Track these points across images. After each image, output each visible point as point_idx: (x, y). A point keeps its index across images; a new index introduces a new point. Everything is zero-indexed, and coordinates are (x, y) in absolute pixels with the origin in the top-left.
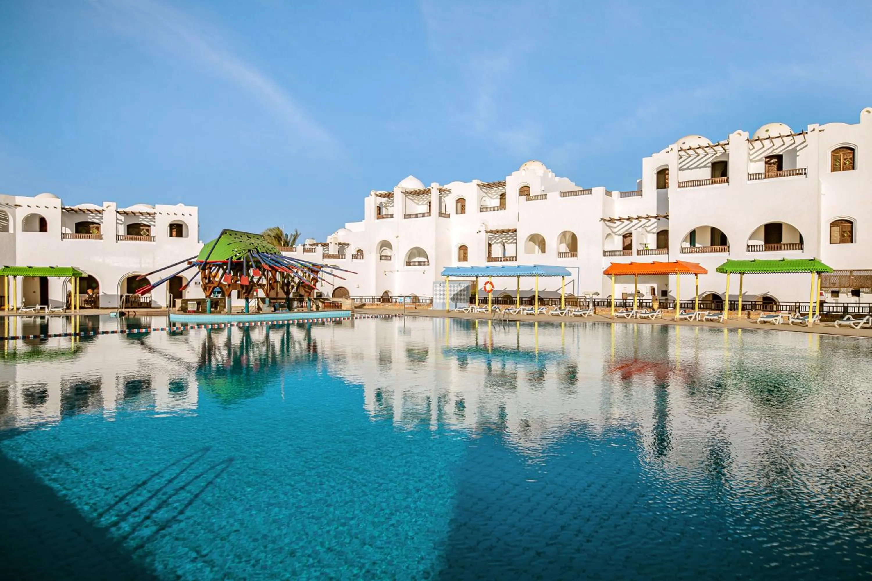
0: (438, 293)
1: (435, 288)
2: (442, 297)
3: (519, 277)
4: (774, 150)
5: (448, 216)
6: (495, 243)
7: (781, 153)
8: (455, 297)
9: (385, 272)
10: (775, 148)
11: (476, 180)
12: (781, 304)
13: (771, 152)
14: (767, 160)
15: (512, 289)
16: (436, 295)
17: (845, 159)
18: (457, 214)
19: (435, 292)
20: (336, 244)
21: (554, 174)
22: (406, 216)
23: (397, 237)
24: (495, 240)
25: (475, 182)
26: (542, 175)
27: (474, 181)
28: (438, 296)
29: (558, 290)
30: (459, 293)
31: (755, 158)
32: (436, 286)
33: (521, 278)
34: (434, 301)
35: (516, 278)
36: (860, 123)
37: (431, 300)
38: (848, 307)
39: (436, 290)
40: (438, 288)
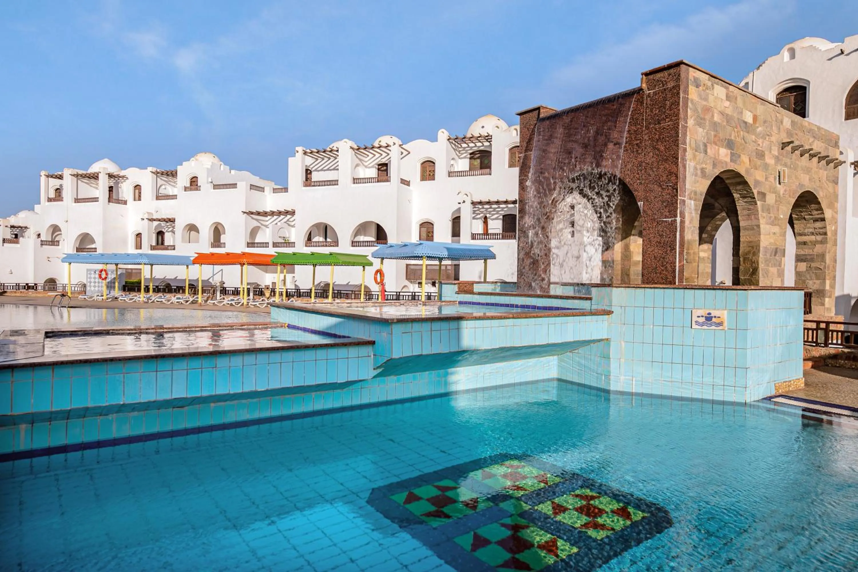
0: (93, 280)
1: (89, 276)
2: (97, 284)
3: (152, 265)
4: (382, 159)
5: (125, 203)
6: (167, 231)
7: (386, 162)
8: (110, 285)
9: (48, 258)
10: (382, 157)
11: (151, 168)
12: (373, 293)
13: (380, 161)
14: (380, 167)
15: (170, 278)
16: (90, 282)
17: (430, 171)
18: (135, 200)
19: (89, 280)
20: (6, 226)
21: (228, 167)
22: (77, 200)
23: (67, 221)
24: (166, 229)
25: (150, 169)
26: (209, 167)
27: (148, 168)
28: (92, 284)
29: (209, 279)
30: (113, 281)
31: (369, 164)
32: (90, 274)
33: (154, 266)
34: (88, 288)
35: (149, 266)
36: (437, 141)
37: (85, 286)
38: (431, 295)
39: (90, 278)
40: (93, 276)
